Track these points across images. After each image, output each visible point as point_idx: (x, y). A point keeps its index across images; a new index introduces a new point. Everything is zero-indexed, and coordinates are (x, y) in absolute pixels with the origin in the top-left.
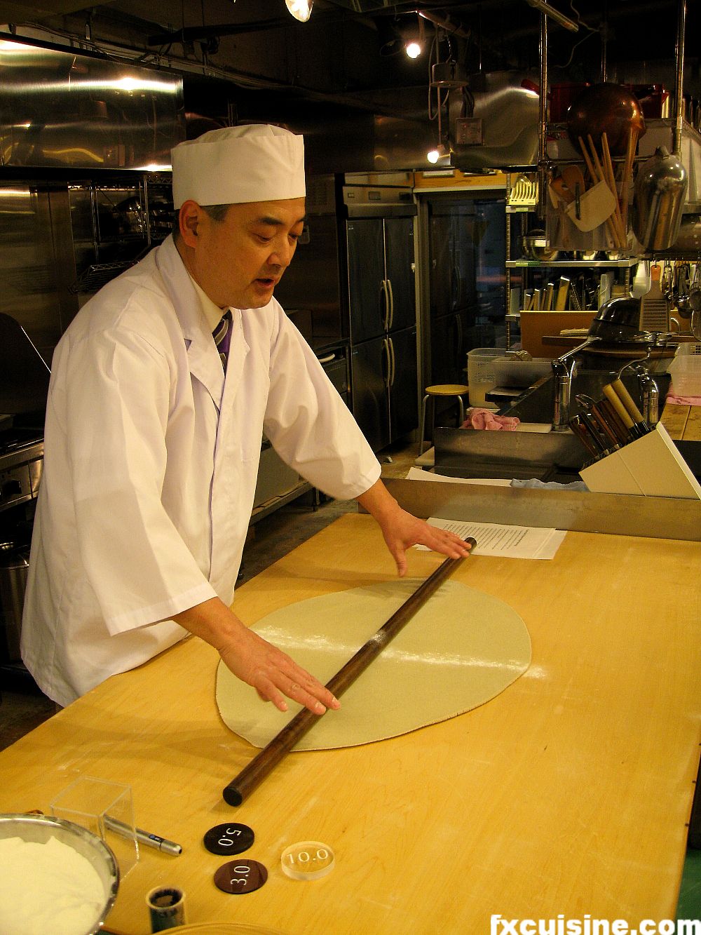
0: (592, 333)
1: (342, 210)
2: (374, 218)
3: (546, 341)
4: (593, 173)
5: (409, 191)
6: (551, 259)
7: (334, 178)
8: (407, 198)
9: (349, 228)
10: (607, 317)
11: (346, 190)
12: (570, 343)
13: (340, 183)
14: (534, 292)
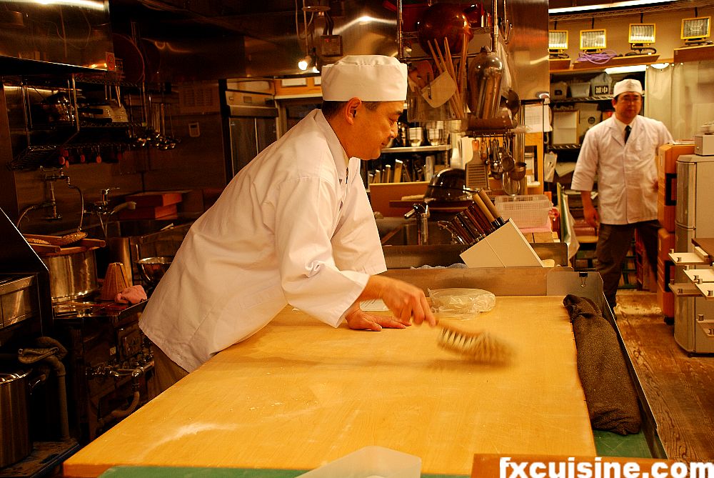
0: (428, 196)
1: (225, 110)
2: (248, 117)
3: (393, 205)
4: (439, 67)
5: (271, 98)
6: (388, 146)
7: (218, 85)
8: (270, 103)
9: (232, 124)
10: (438, 183)
11: (228, 94)
12: (408, 205)
13: (223, 88)
14: (375, 172)
